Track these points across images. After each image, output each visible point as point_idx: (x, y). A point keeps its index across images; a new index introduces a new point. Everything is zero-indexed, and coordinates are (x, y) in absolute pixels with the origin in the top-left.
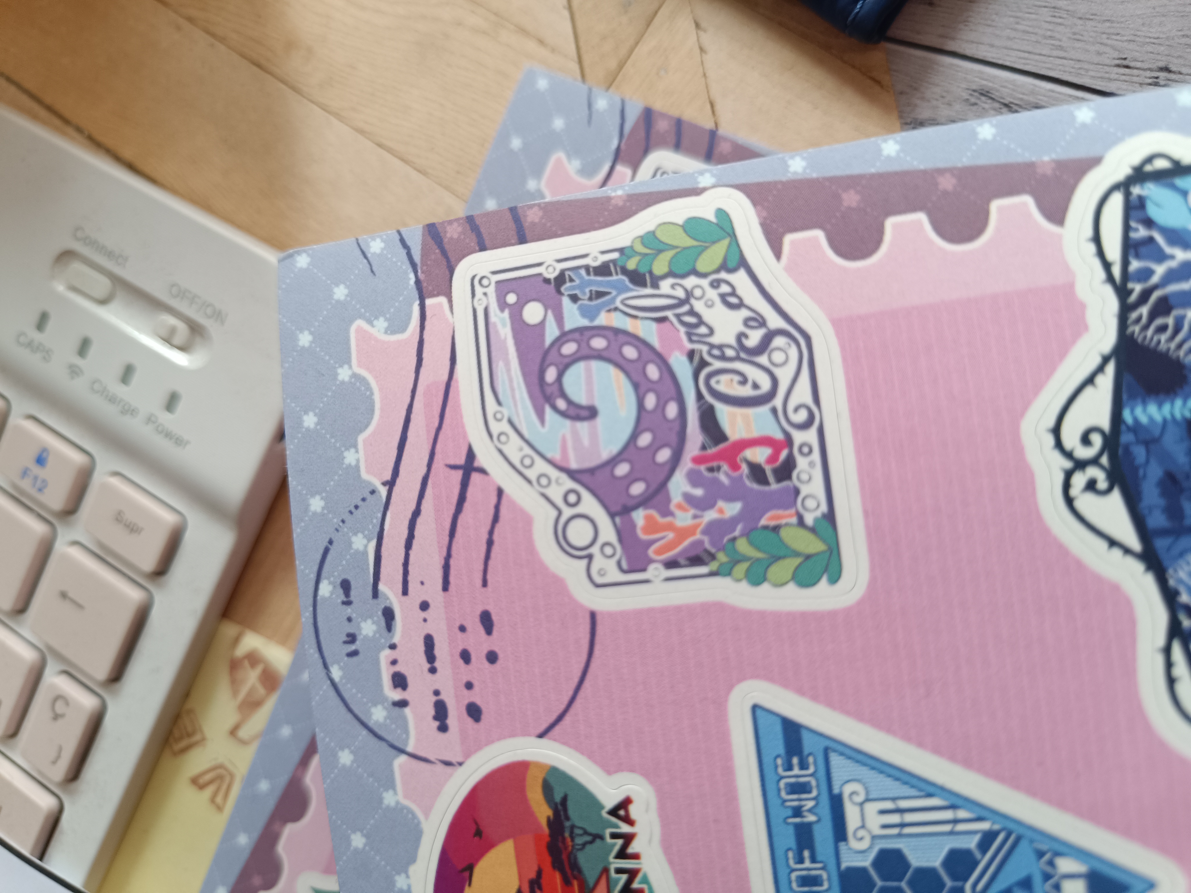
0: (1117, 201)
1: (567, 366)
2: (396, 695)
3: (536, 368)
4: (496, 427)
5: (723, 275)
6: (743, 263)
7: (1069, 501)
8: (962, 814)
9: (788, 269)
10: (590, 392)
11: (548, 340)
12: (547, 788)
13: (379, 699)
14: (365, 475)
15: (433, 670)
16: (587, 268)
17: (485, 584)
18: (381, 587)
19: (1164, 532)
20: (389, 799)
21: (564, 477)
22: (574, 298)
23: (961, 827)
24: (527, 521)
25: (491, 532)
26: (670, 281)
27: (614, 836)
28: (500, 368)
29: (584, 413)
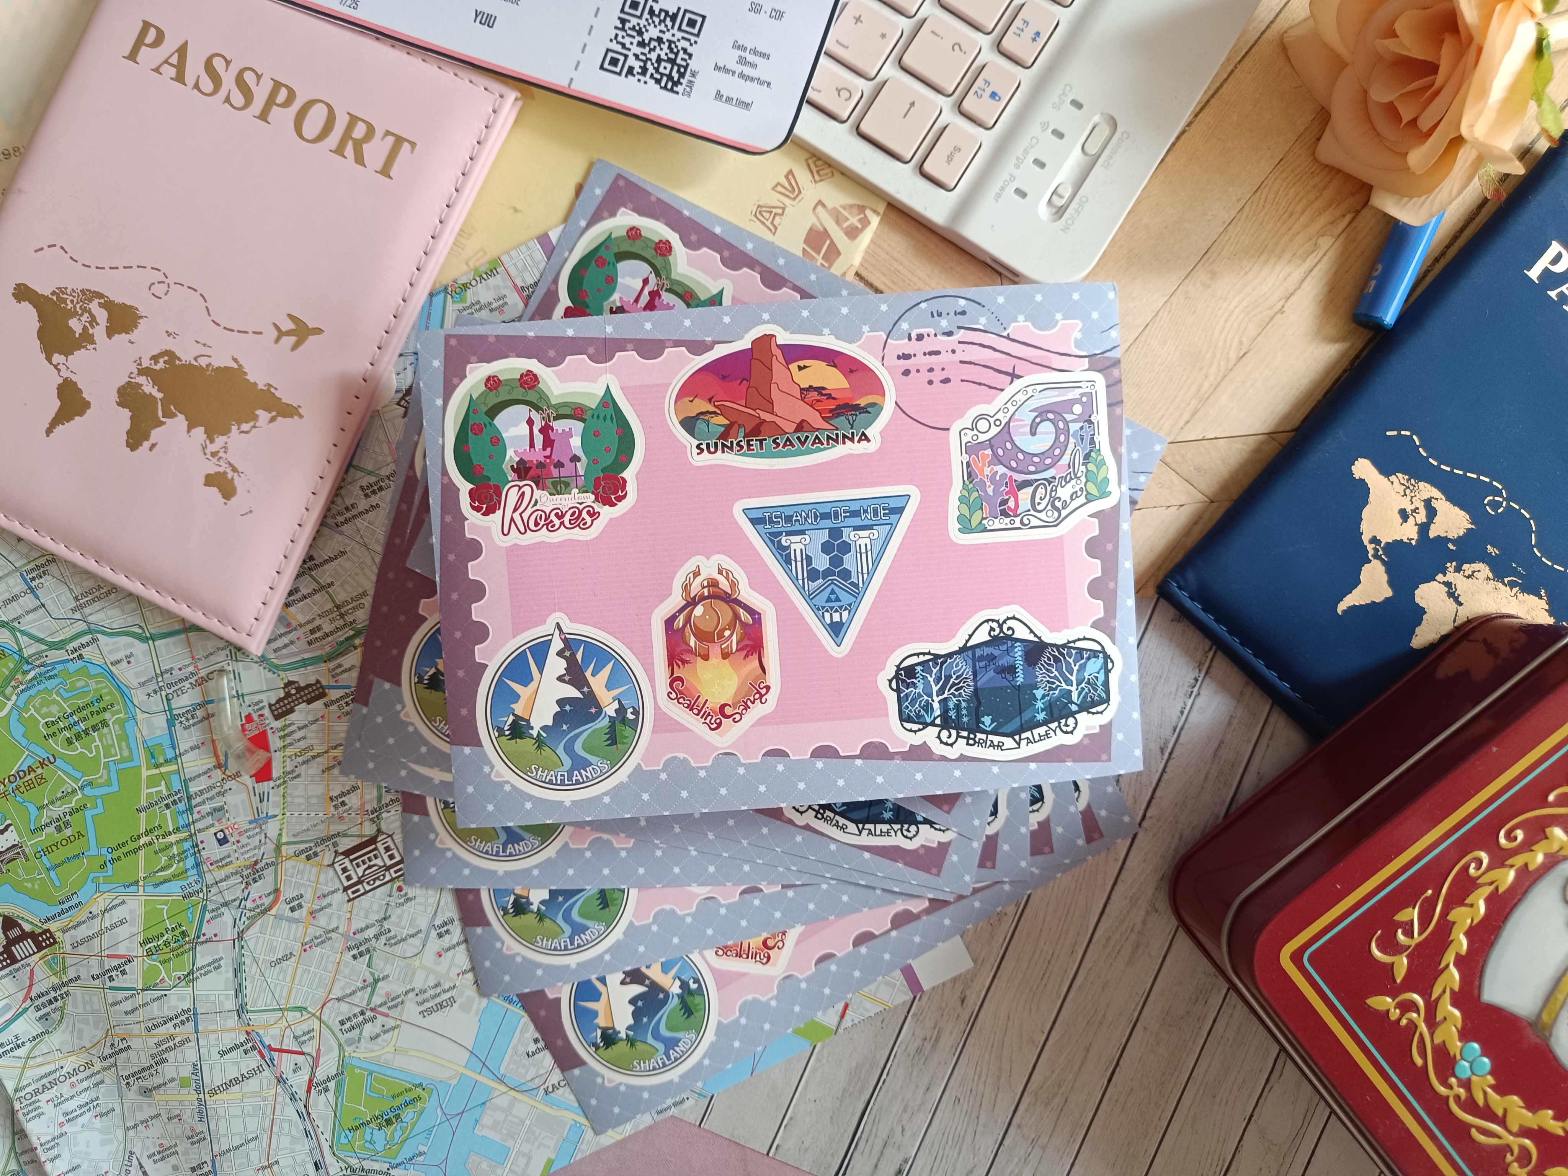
0: (1098, 648)
1: (1054, 424)
2: (914, 336)
3: (1054, 409)
4: (1030, 389)
5: (1085, 493)
6: (1089, 501)
7: (987, 621)
8: (865, 576)
9: (1084, 519)
10: (1042, 433)
11: (1064, 415)
12: (873, 405)
13: (912, 326)
14: (1013, 325)
15: (925, 354)
16: (1094, 435)
17: (962, 381)
18: (962, 331)
19: (974, 654)
20: (866, 328)
21: (1007, 420)
22: (1082, 428)
23: (860, 575)
24: (989, 402)
25: (985, 385)
26: (1085, 471)
27: (853, 433)
28: (1055, 392)
29: (1033, 430)
